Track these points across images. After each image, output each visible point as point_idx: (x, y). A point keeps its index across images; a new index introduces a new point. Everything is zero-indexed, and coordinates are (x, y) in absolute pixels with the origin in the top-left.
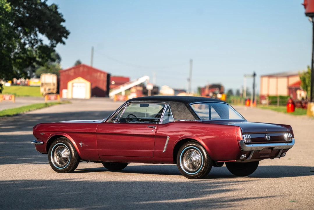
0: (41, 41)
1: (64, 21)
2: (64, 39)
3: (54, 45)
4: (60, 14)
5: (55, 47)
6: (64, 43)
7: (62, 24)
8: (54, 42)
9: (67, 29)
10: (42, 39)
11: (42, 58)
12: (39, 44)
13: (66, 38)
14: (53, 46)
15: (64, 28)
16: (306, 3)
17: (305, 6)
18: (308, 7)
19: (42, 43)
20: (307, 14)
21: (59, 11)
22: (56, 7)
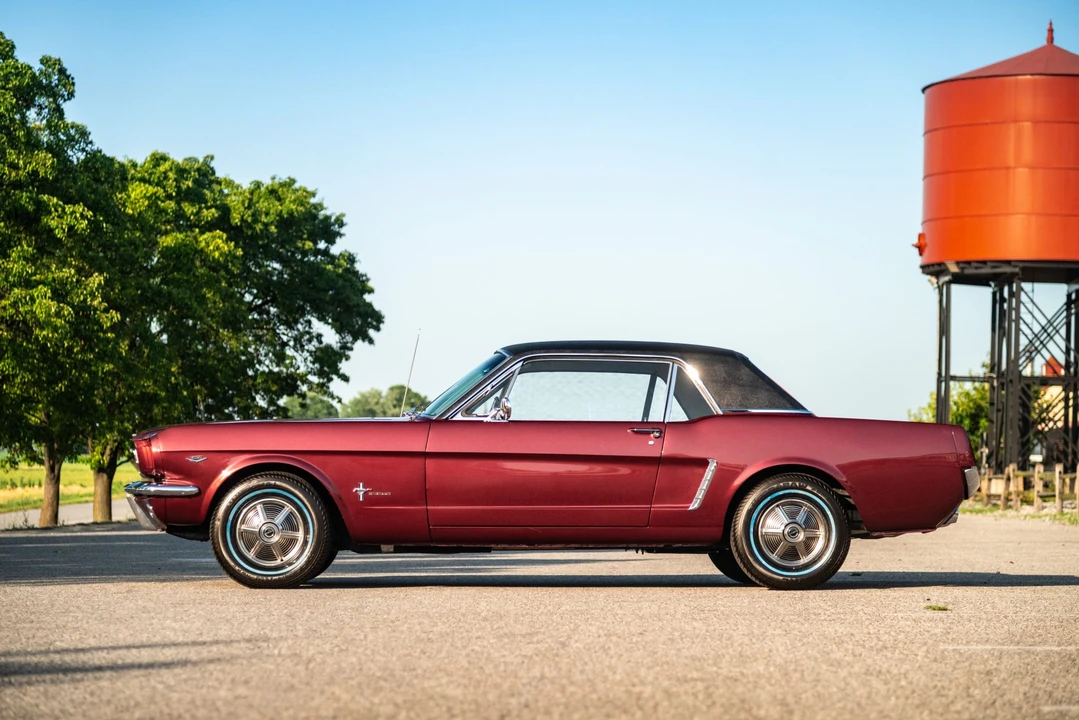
0: (319, 336)
1: (371, 291)
2: (371, 332)
3: (349, 345)
4: (362, 276)
5: (351, 349)
6: (371, 341)
7: (367, 297)
8: (349, 338)
9: (377, 307)
10: (320, 331)
11: (320, 373)
12: (315, 342)
13: (378, 329)
14: (345, 347)
15: (370, 305)
16: (922, 242)
17: (921, 248)
18: (926, 252)
19: (320, 342)
20: (926, 269)
21: (359, 267)
22: (351, 259)
